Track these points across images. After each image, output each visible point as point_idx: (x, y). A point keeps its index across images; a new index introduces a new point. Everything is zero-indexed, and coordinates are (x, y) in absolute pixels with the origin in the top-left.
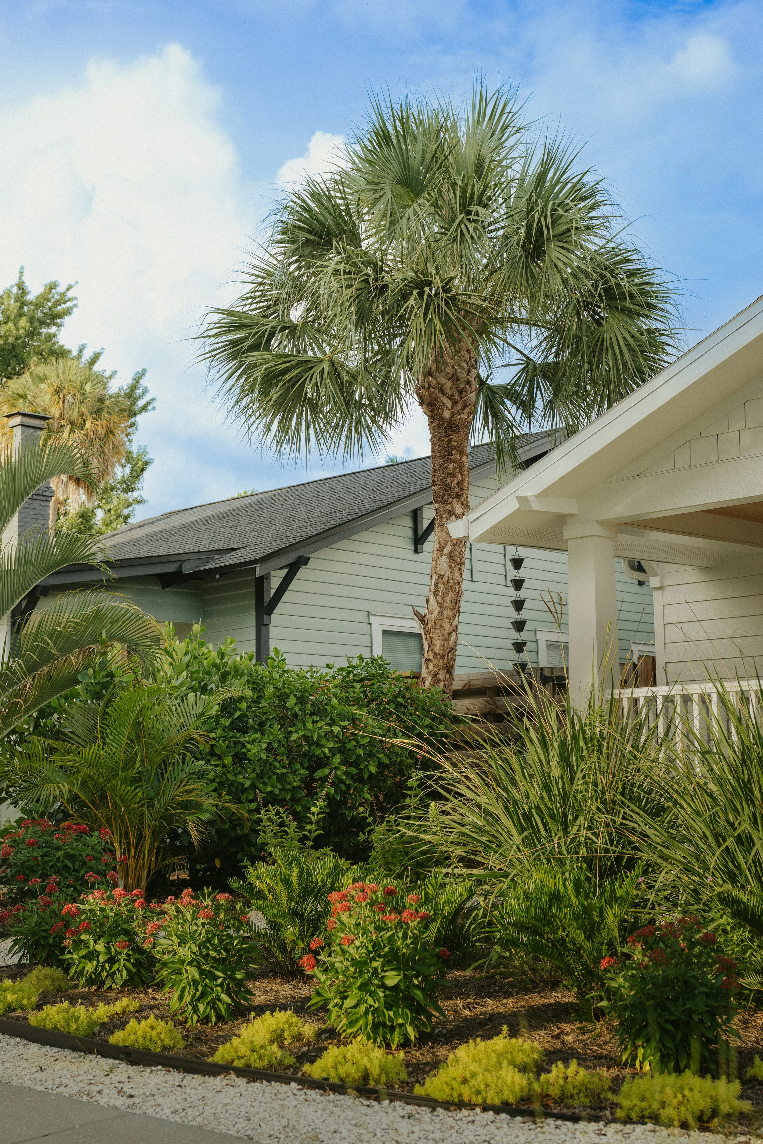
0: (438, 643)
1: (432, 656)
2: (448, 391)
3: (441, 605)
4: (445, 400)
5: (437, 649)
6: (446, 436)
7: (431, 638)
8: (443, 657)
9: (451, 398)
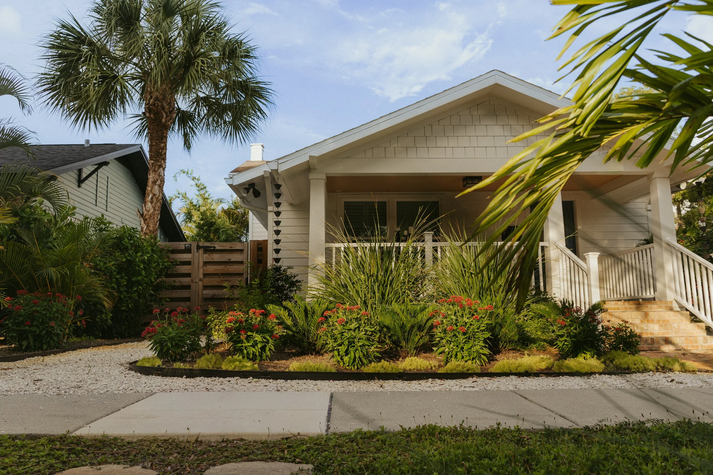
0: (151, 226)
1: (148, 231)
2: (166, 110)
3: (154, 208)
4: (164, 114)
5: (151, 229)
6: (161, 130)
7: (148, 223)
8: (154, 232)
9: (166, 113)
